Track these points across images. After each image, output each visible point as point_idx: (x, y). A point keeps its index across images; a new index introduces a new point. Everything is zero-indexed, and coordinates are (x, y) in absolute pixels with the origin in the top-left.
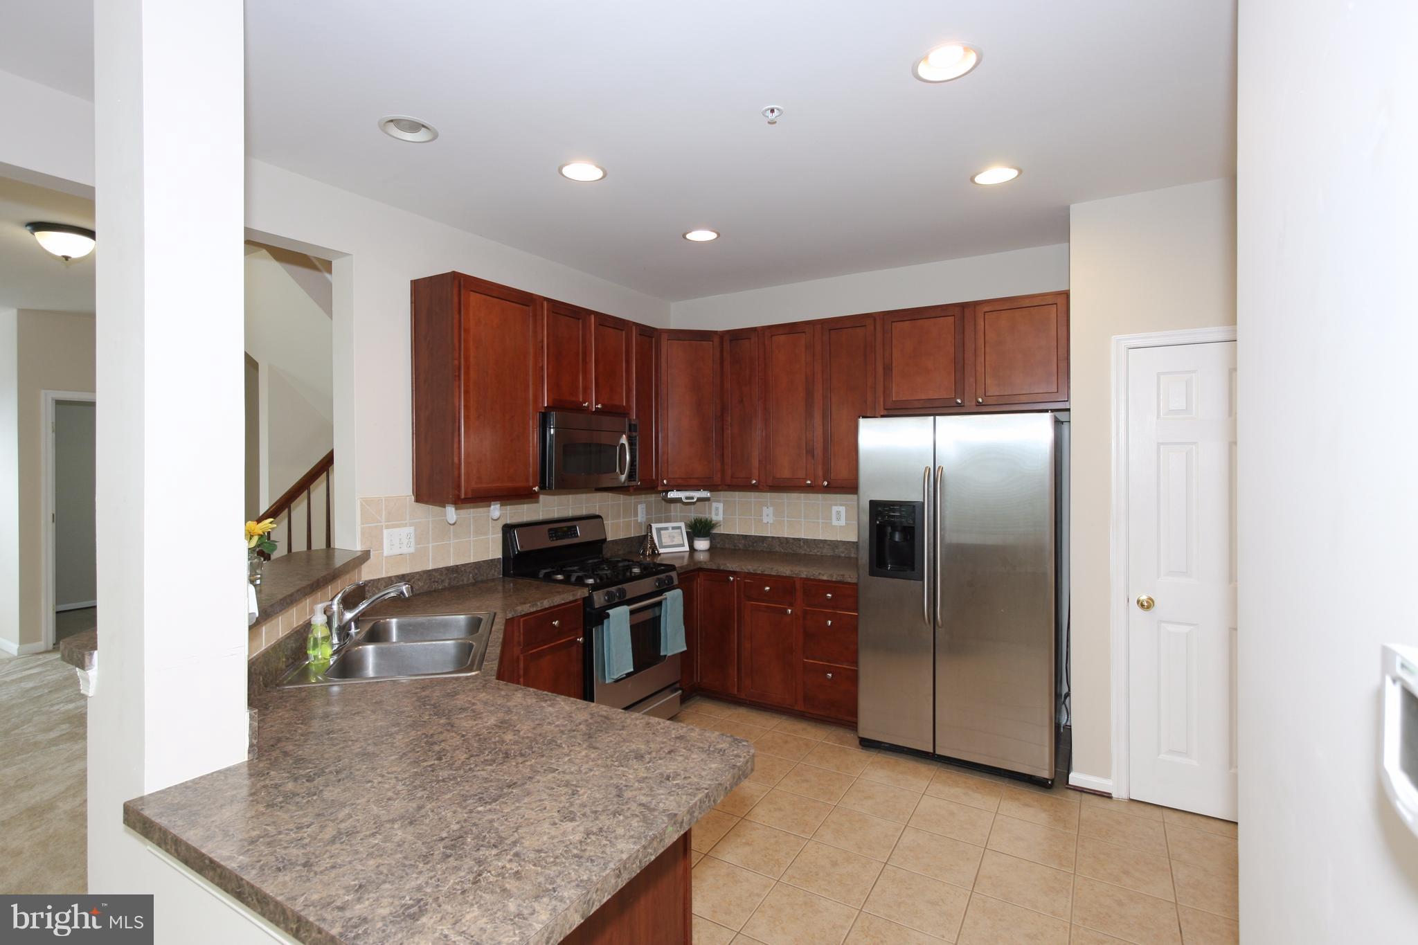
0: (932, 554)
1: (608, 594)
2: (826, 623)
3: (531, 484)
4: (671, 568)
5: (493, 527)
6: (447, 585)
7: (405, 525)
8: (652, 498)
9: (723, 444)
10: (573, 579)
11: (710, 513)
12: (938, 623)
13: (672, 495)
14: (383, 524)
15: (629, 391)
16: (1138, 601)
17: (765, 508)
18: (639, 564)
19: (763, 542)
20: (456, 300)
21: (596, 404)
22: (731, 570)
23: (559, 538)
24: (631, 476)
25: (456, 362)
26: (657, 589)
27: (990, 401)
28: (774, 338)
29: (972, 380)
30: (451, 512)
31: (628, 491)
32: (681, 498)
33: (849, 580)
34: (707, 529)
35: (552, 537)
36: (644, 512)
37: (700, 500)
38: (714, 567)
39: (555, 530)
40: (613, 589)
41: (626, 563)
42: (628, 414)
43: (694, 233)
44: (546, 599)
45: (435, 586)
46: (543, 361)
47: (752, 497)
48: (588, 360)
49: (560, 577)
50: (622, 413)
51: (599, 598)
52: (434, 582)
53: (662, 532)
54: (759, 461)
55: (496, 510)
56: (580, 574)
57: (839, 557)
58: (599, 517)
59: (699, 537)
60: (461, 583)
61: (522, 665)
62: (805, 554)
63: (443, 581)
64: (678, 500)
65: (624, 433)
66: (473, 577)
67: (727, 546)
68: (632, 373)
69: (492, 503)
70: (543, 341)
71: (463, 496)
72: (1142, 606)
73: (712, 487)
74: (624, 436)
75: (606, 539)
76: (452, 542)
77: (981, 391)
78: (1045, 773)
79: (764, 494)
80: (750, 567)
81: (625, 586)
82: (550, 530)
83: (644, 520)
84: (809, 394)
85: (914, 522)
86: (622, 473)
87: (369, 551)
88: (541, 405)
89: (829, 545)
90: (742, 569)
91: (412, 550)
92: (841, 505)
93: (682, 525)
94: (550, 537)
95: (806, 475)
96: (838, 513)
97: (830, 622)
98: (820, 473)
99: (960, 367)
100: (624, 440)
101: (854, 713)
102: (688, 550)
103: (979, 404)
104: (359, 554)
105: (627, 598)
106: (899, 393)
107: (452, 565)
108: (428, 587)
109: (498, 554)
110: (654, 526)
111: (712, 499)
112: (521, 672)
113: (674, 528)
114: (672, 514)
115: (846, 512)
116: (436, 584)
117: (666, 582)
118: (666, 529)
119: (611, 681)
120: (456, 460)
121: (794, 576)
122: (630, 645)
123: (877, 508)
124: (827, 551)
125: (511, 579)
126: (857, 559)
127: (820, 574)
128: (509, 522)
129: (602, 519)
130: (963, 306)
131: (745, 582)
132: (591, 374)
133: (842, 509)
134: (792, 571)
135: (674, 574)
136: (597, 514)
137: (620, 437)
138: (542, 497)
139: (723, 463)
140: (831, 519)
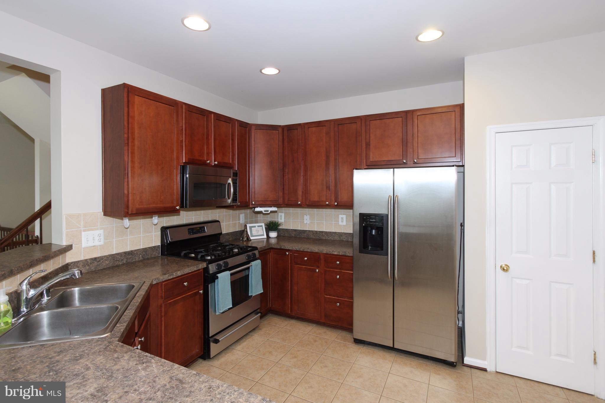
0: (392, 242)
1: (218, 265)
2: (336, 276)
3: (175, 205)
4: (255, 248)
5: (154, 228)
6: (125, 262)
7: (97, 229)
8: (248, 211)
9: (283, 183)
10: (199, 256)
11: (278, 218)
12: (395, 279)
13: (258, 209)
14: (82, 229)
15: (233, 155)
16: (501, 267)
17: (305, 216)
18: (238, 247)
19: (304, 233)
20: (126, 100)
21: (215, 162)
22: (288, 249)
23: (194, 233)
24: (234, 200)
25: (126, 136)
26: (247, 261)
27: (421, 161)
28: (310, 129)
29: (411, 150)
30: (126, 222)
31: (233, 208)
32: (262, 211)
33: (349, 255)
34: (276, 226)
35: (190, 233)
36: (244, 218)
37: (272, 212)
38: (279, 247)
39: (193, 229)
40: (221, 262)
41: (231, 246)
42: (233, 167)
43: (266, 69)
44: (179, 270)
45: (117, 263)
46: (182, 137)
47: (299, 211)
48: (209, 138)
49: (193, 255)
50: (230, 167)
51: (212, 268)
52: (116, 261)
53: (252, 228)
54: (302, 192)
55: (156, 219)
56: (203, 254)
57: (343, 241)
58: (218, 221)
59: (272, 231)
60: (134, 260)
61: (163, 309)
62: (325, 239)
63: (122, 260)
64: (260, 212)
65: (230, 177)
66: (142, 257)
67: (286, 235)
68: (235, 146)
69: (153, 215)
70: (182, 127)
71: (130, 213)
72: (504, 269)
73: (278, 206)
74: (230, 179)
75: (222, 233)
76: (128, 237)
77: (416, 156)
78: (452, 359)
79: (305, 209)
80: (297, 247)
81: (228, 260)
82: (189, 229)
83: (243, 222)
84: (328, 157)
85: (383, 225)
86: (229, 199)
87: (72, 245)
88: (181, 162)
89: (338, 235)
90: (293, 248)
91: (102, 243)
92: (344, 214)
93: (263, 225)
94: (189, 233)
95: (326, 199)
96: (342, 218)
97: (338, 277)
98: (333, 199)
99: (405, 144)
100: (230, 181)
101: (351, 324)
102: (266, 237)
103: (415, 163)
104: (65, 247)
105: (229, 266)
106: (373, 157)
107: (128, 251)
108: (112, 264)
109: (159, 243)
110: (248, 226)
111: (278, 211)
112: (163, 314)
113: (258, 226)
114: (259, 219)
115: (346, 218)
116: (118, 262)
117: (252, 256)
118: (255, 227)
119: (219, 313)
120: (126, 192)
121: (320, 252)
122: (230, 293)
123: (364, 218)
124: (336, 238)
125: (165, 257)
126: (352, 242)
127: (333, 251)
128: (165, 225)
129: (220, 222)
130: (406, 112)
131: (294, 255)
132: (212, 146)
133: (344, 216)
134: (318, 250)
135: (256, 252)
136: (218, 220)
137: (228, 179)
138: (182, 212)
139: (283, 193)
140: (339, 222)
